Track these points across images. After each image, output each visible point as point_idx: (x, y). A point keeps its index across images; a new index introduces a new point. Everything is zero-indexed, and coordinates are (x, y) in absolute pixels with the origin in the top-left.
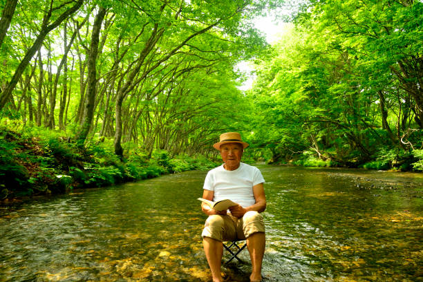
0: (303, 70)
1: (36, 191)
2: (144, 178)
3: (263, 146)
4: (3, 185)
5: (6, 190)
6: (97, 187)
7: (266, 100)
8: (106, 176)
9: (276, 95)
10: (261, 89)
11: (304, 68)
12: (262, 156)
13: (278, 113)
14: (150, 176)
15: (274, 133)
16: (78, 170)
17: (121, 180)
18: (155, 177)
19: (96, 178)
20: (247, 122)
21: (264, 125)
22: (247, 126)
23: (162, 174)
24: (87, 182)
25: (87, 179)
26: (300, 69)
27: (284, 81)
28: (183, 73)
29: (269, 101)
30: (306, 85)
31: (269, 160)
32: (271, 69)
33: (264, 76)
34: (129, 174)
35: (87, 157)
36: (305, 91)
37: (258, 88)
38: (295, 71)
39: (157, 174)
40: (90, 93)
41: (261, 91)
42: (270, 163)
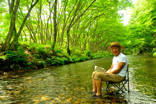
0: (151, 10)
1: (31, 68)
2: (78, 62)
3: (134, 47)
4: (19, 66)
5: (20, 67)
6: (57, 65)
7: (133, 26)
9: (138, 24)
10: (132, 22)
11: (151, 9)
12: (135, 51)
14: (81, 61)
15: (137, 41)
19: (56, 62)
20: (125, 37)
21: (132, 37)
23: (88, 60)
26: (149, 10)
27: (142, 17)
29: (134, 27)
30: (153, 17)
32: (135, 12)
33: (133, 16)
34: (71, 60)
35: (55, 54)
36: (152, 20)
38: (147, 11)
39: (84, 60)
41: (132, 23)
42: (138, 54)
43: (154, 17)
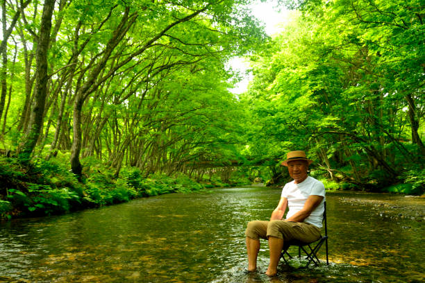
0: (311, 70)
2: (109, 203)
3: (260, 163)
6: (47, 215)
7: (264, 105)
8: (58, 201)
9: (278, 100)
10: (258, 92)
11: (312, 66)
12: (259, 176)
13: (279, 122)
14: (117, 201)
16: (19, 193)
17: (78, 206)
18: (124, 201)
19: (45, 204)
20: (241, 133)
21: (262, 137)
22: (240, 138)
23: (132, 197)
24: (32, 209)
25: (32, 206)
26: (306, 67)
27: (288, 82)
28: (160, 70)
29: (269, 107)
30: (315, 88)
31: (268, 181)
32: (271, 67)
33: (262, 76)
34: (88, 198)
36: (313, 96)
37: (255, 91)
38: (301, 71)
39: (126, 198)
40: (39, 93)
41: (258, 94)
42: (269, 185)
43: (317, 87)
